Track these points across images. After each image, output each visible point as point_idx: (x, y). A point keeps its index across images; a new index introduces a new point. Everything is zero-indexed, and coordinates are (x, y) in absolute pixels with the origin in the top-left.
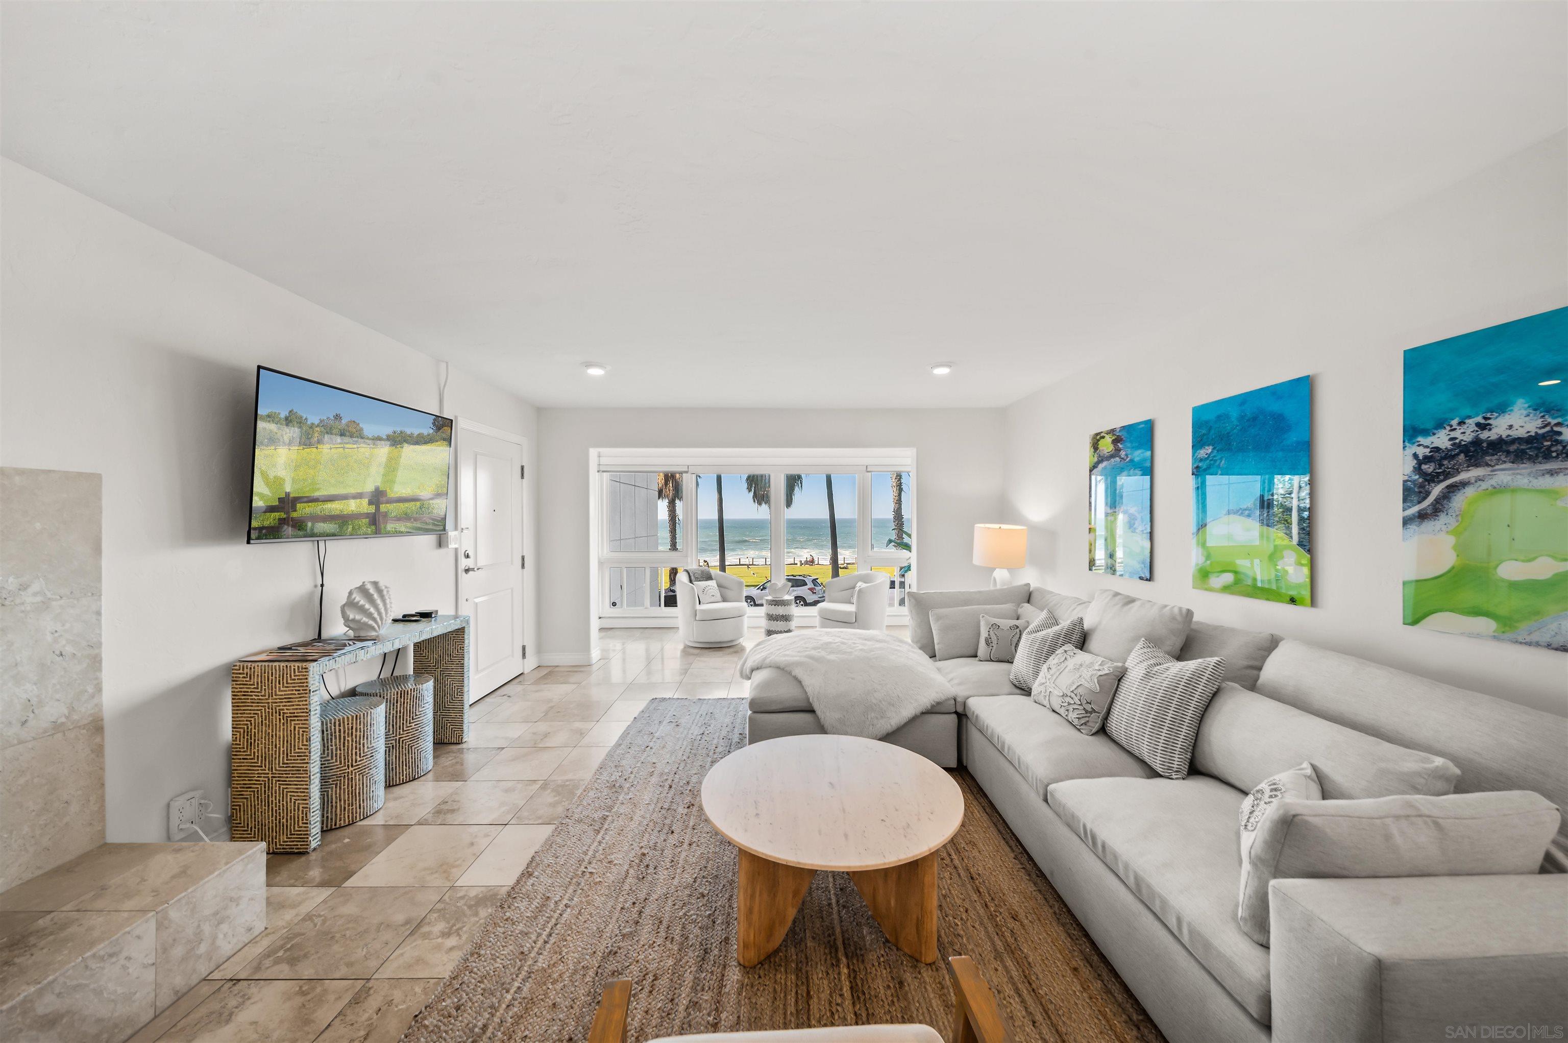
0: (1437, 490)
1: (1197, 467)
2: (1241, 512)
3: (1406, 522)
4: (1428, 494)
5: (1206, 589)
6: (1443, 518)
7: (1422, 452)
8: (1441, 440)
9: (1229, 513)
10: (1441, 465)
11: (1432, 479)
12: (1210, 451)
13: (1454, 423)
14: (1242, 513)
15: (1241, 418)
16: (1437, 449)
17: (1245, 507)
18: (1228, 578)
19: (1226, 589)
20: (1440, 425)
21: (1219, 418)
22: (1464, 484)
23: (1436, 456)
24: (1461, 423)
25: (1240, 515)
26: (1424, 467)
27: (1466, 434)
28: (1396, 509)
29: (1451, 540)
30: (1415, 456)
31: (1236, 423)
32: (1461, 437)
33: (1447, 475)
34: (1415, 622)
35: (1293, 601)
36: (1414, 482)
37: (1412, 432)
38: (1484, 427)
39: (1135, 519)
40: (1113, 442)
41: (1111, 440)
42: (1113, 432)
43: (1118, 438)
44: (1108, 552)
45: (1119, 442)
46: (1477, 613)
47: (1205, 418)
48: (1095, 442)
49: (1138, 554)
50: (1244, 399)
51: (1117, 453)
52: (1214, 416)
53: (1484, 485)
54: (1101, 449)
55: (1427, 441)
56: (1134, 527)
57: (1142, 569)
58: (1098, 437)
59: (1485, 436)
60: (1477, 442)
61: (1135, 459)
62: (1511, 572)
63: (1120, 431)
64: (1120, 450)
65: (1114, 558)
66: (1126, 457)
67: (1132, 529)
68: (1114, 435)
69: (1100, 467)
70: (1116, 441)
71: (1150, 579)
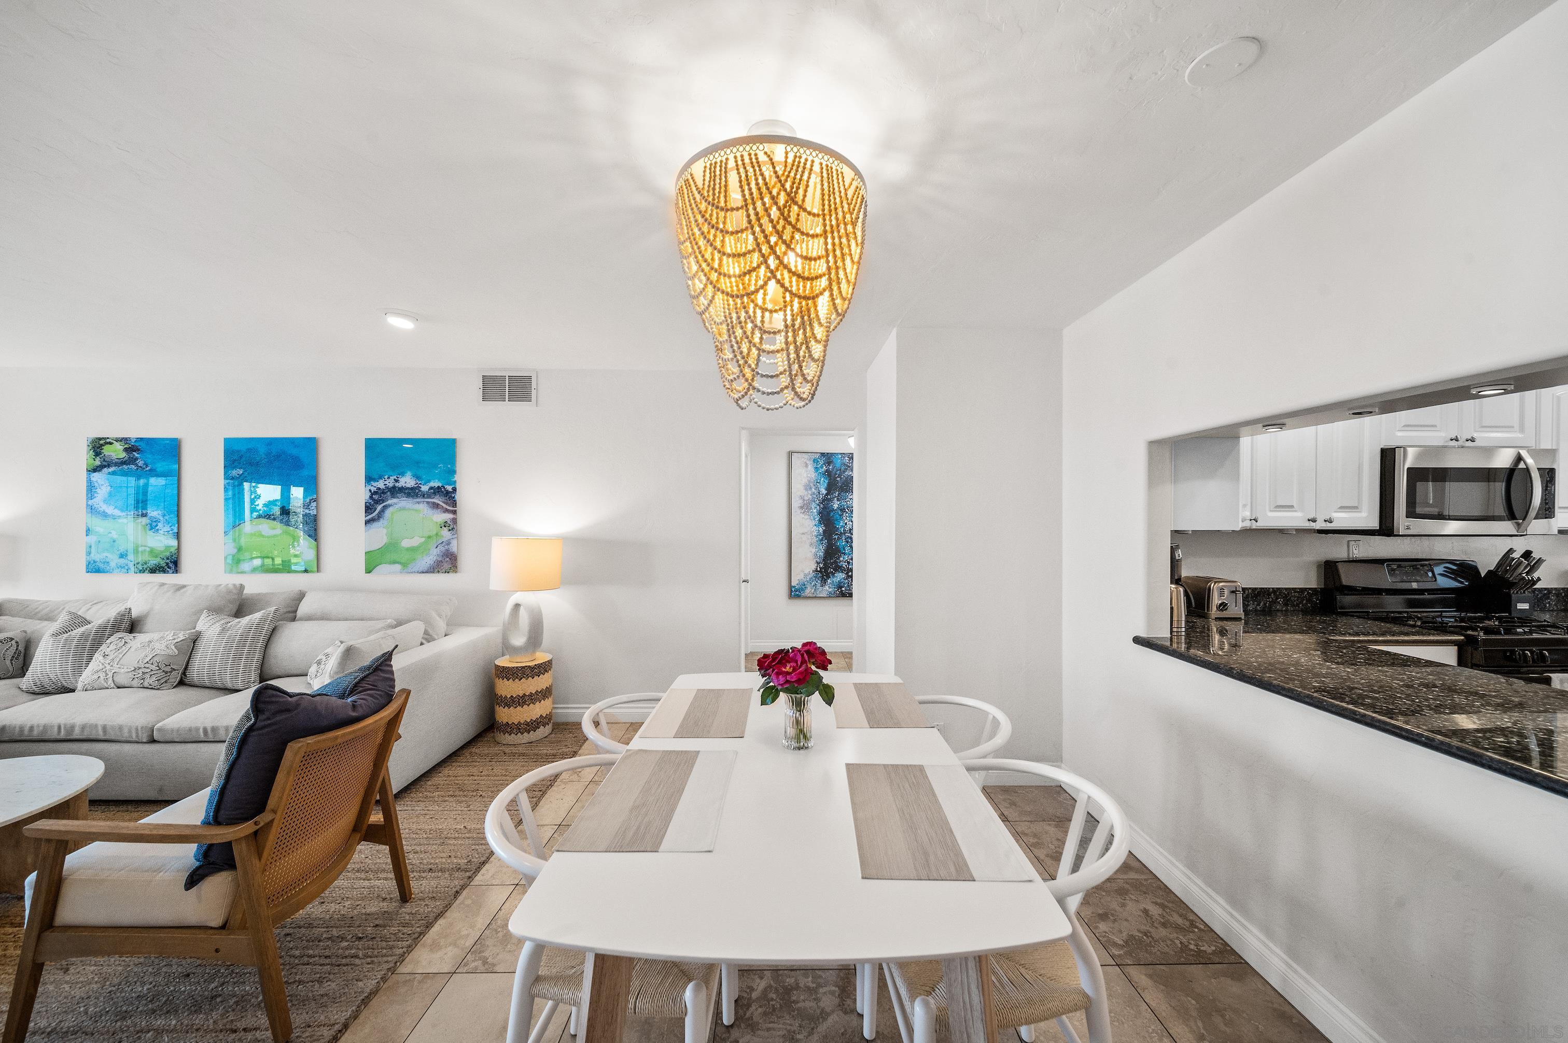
0: (379, 508)
1: (229, 483)
3: (367, 522)
4: (376, 509)
5: (239, 573)
6: (382, 521)
7: (373, 489)
8: (381, 484)
9: (259, 517)
10: (381, 496)
11: (377, 502)
12: (241, 472)
13: (386, 477)
14: (269, 517)
15: (268, 454)
16: (379, 489)
18: (258, 562)
19: (256, 570)
20: (381, 477)
21: (249, 450)
22: (389, 506)
23: (379, 492)
24: (388, 478)
25: (267, 519)
26: (374, 496)
27: (390, 483)
28: (362, 516)
29: (384, 531)
30: (370, 491)
31: (263, 456)
32: (388, 484)
33: (383, 501)
34: (369, 572)
35: (303, 571)
36: (369, 503)
37: (369, 479)
38: (396, 481)
39: (157, 521)
40: (126, 450)
41: (122, 448)
42: (125, 440)
43: (133, 448)
44: (119, 553)
45: (135, 451)
46: (395, 562)
47: (236, 448)
48: (97, 446)
49: (162, 552)
50: (270, 442)
51: (132, 461)
52: (243, 448)
53: (397, 506)
54: (106, 453)
55: (375, 484)
56: (157, 528)
57: (167, 564)
58: (102, 442)
59: (397, 485)
60: (394, 487)
61: (158, 470)
62: (406, 543)
63: (135, 442)
64: (137, 459)
65: (128, 558)
66: (144, 466)
67: (153, 530)
68: (127, 443)
69: (105, 471)
70: (130, 450)
71: (177, 571)
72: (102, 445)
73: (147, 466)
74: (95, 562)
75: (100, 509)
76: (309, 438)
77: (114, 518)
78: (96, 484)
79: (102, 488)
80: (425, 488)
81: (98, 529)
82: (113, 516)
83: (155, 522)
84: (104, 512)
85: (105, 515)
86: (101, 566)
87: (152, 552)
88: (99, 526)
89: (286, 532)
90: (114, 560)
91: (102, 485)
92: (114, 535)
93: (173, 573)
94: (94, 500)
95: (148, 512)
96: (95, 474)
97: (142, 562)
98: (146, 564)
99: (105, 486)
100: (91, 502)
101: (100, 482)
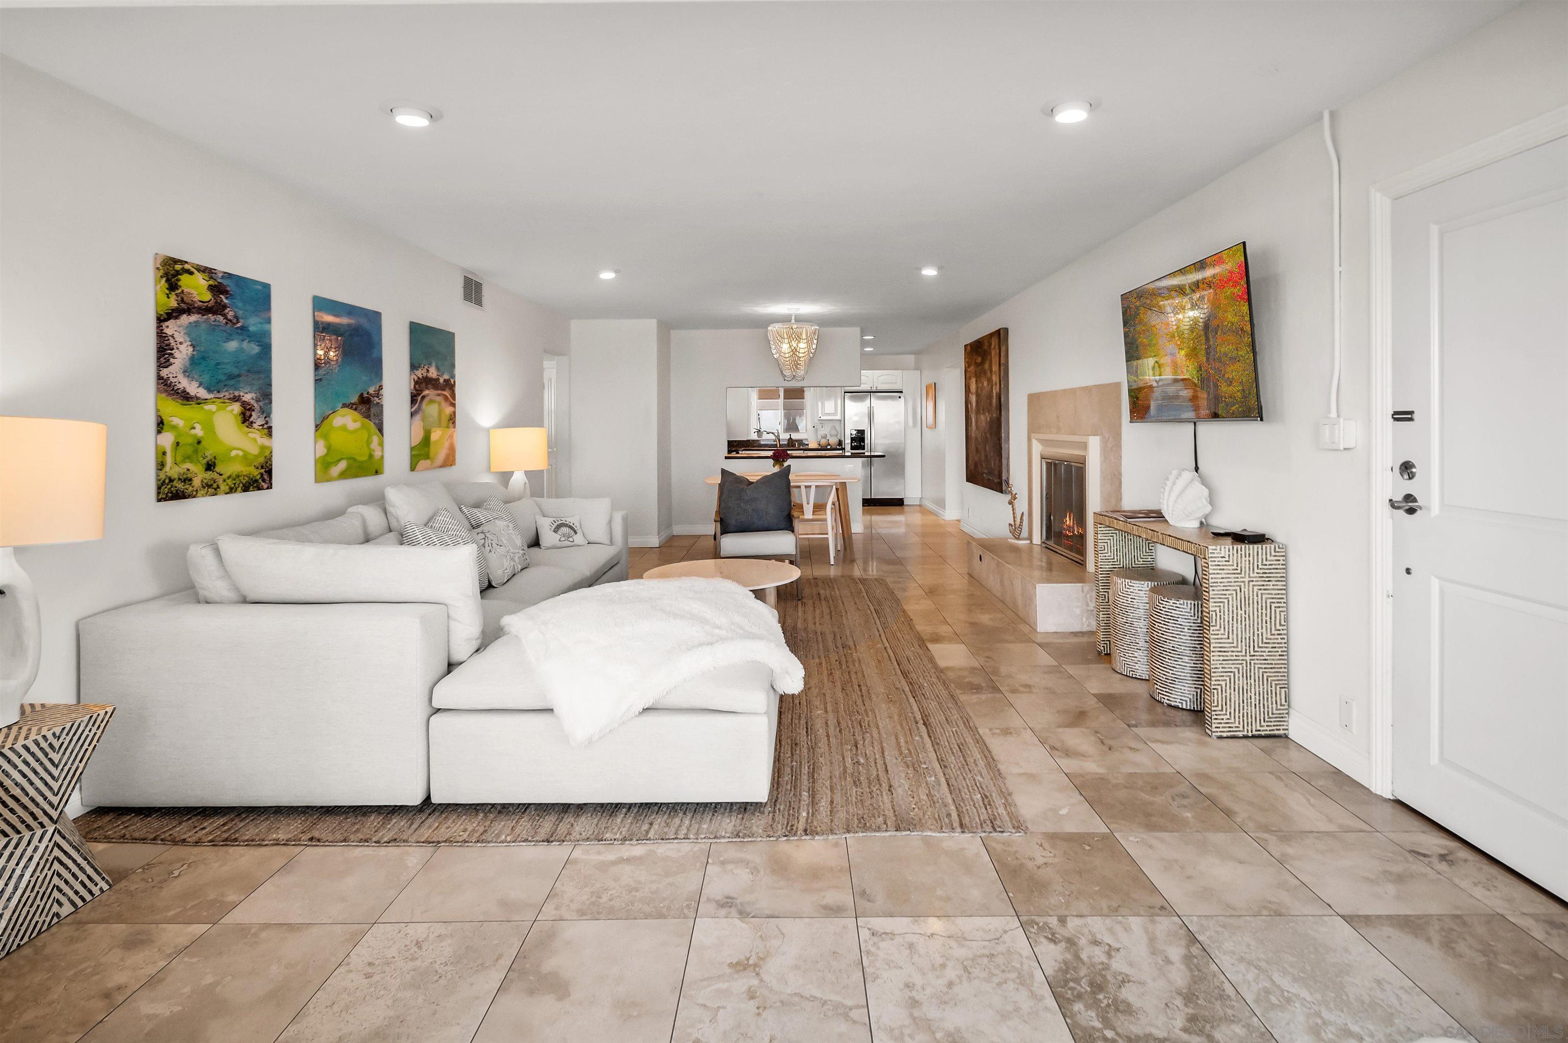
0: (419, 399)
2: (351, 406)
3: (412, 415)
4: (417, 400)
6: (421, 413)
7: (415, 378)
8: (419, 374)
9: (344, 406)
10: (420, 387)
11: (418, 393)
16: (418, 378)
17: (353, 402)
18: (343, 465)
19: (344, 475)
22: (425, 397)
23: (418, 381)
24: (423, 367)
25: (350, 409)
26: (416, 386)
27: (425, 373)
29: (422, 424)
30: (414, 380)
33: (422, 392)
34: (412, 470)
35: (376, 472)
36: (413, 394)
38: (428, 371)
39: (251, 409)
40: (211, 288)
41: (205, 284)
42: (208, 272)
43: (217, 285)
44: (204, 461)
45: (222, 294)
46: (427, 458)
48: (171, 274)
49: (257, 456)
51: (216, 309)
53: (428, 398)
54: (186, 290)
55: (416, 373)
56: (251, 420)
57: (262, 475)
58: (178, 267)
59: (428, 375)
60: (427, 378)
61: (251, 329)
62: (434, 437)
63: (223, 277)
64: (225, 307)
65: (217, 469)
66: (235, 321)
67: (246, 424)
68: (211, 278)
69: (185, 319)
70: (217, 289)
71: (270, 487)
72: (178, 273)
73: (238, 321)
74: (171, 480)
75: (179, 386)
77: (199, 401)
78: (172, 341)
79: (179, 348)
80: (441, 381)
81: (176, 421)
82: (198, 398)
83: (249, 410)
84: (184, 391)
85: (185, 397)
86: (180, 486)
87: (245, 458)
88: (177, 414)
89: (362, 426)
90: (199, 476)
91: (181, 343)
92: (199, 432)
93: (268, 488)
94: (170, 368)
95: (242, 394)
96: (171, 323)
97: (234, 476)
98: (238, 476)
99: (185, 345)
100: (164, 372)
101: (179, 337)
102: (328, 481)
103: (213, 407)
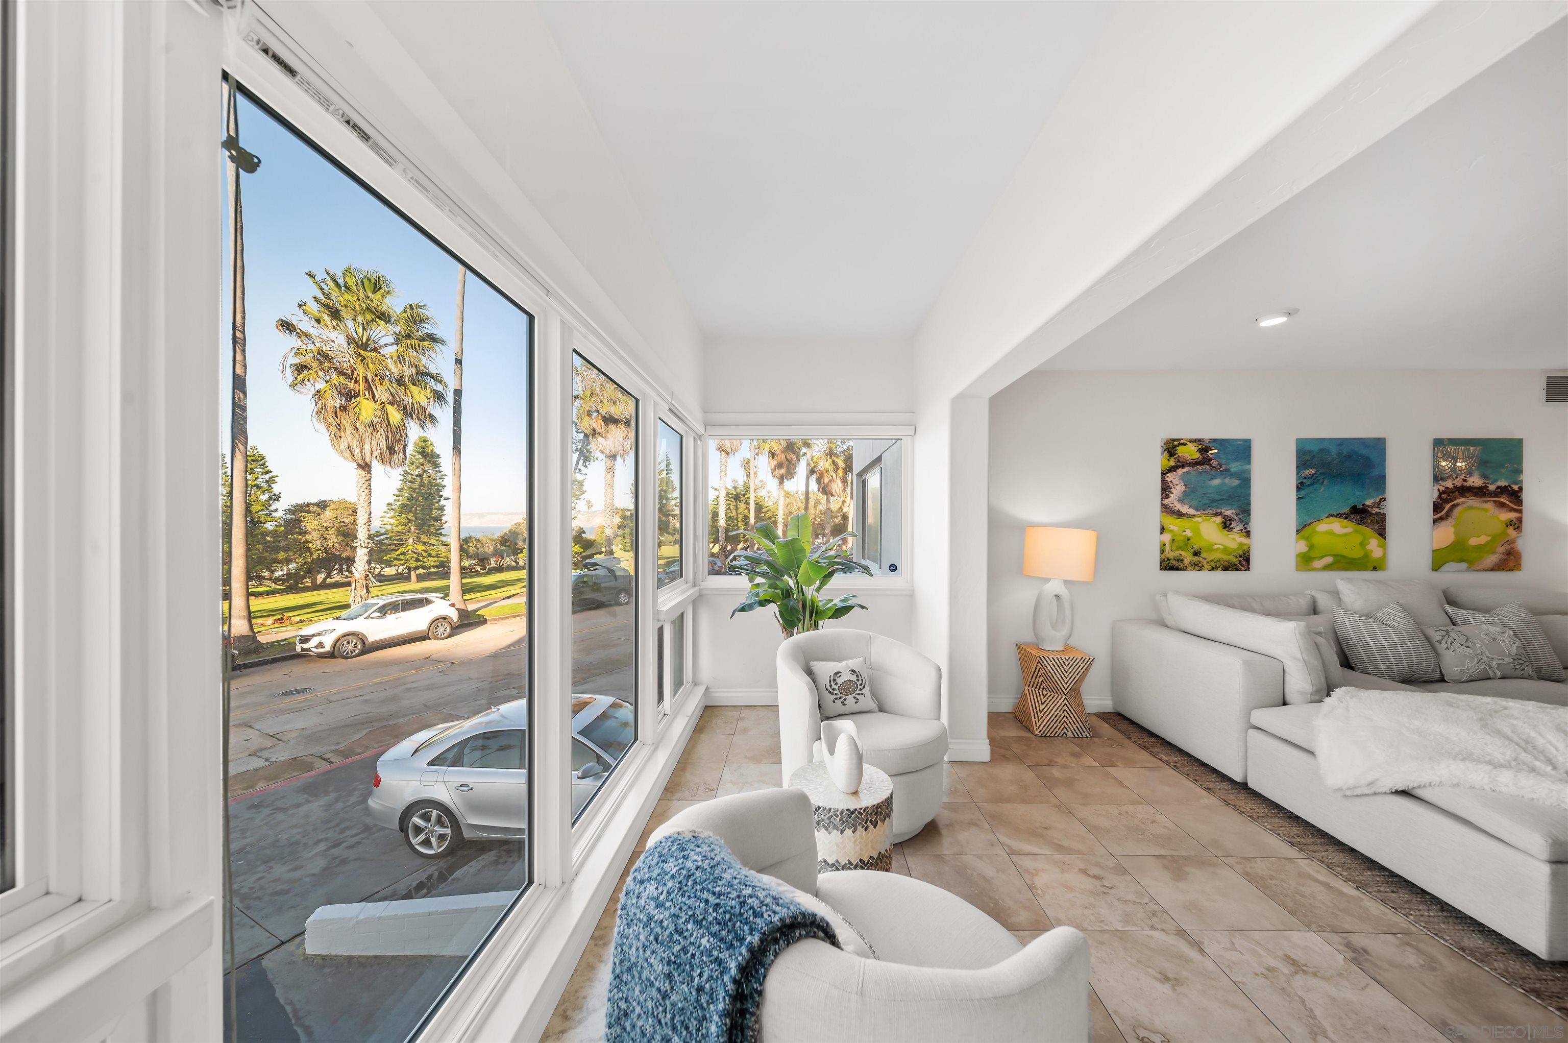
0: (1447, 507)
1: (1302, 483)
2: (1340, 516)
3: (1435, 521)
4: (1444, 508)
6: (1450, 520)
7: (1442, 489)
8: (1449, 484)
9: (1331, 516)
10: (1449, 496)
11: (1446, 501)
12: (1313, 472)
13: (1454, 476)
15: (1339, 454)
16: (1447, 488)
17: (1343, 512)
18: (1329, 560)
19: (1328, 568)
20: (1449, 477)
22: (1458, 505)
23: (1447, 491)
24: (1457, 478)
25: (1339, 518)
26: (1442, 496)
27: (1459, 483)
28: (1429, 516)
29: (1452, 530)
31: (1335, 456)
32: (1457, 484)
33: (1452, 501)
34: (1436, 570)
35: (1375, 568)
36: (1438, 502)
37: (1436, 479)
38: (1465, 480)
39: (1232, 520)
40: (1199, 451)
41: (1196, 449)
42: (1198, 441)
43: (1204, 448)
44: (1192, 550)
45: (1209, 452)
46: (1461, 561)
47: (1309, 447)
48: (1171, 448)
49: (1235, 550)
50: (1341, 442)
51: (1205, 461)
52: (1315, 448)
53: (1465, 505)
54: (1181, 455)
55: (1443, 484)
56: (1231, 527)
57: (1240, 562)
58: (1176, 443)
59: (1465, 484)
60: (1463, 487)
62: (1473, 542)
63: (1209, 442)
64: (1211, 459)
65: (1202, 555)
66: (1218, 467)
67: (1227, 529)
68: (1200, 444)
69: (1180, 471)
70: (1204, 450)
71: (1248, 569)
72: (1176, 446)
73: (1221, 467)
74: (1169, 559)
75: (1175, 508)
76: (1379, 439)
77: (1189, 516)
78: (1171, 484)
79: (1177, 487)
80: (1492, 488)
81: (1172, 527)
83: (1229, 520)
84: (1179, 511)
85: (1179, 514)
86: (1175, 563)
87: (1226, 550)
88: (1174, 524)
89: (1356, 531)
90: (1188, 558)
91: (1177, 485)
92: (1189, 533)
93: (1245, 570)
94: (1169, 499)
95: (1223, 511)
96: (1170, 475)
97: (1216, 560)
98: (1219, 561)
99: (1180, 485)
100: (1165, 502)
101: (1175, 482)
102: (1309, 570)
103: (1200, 520)
